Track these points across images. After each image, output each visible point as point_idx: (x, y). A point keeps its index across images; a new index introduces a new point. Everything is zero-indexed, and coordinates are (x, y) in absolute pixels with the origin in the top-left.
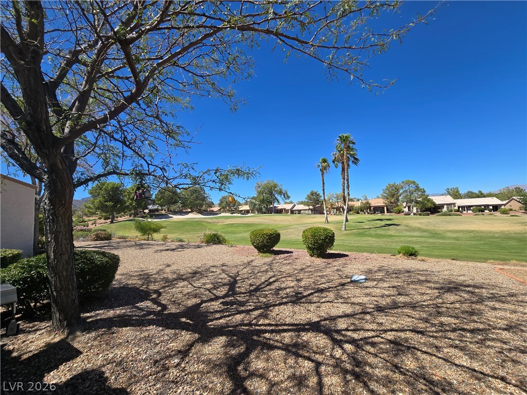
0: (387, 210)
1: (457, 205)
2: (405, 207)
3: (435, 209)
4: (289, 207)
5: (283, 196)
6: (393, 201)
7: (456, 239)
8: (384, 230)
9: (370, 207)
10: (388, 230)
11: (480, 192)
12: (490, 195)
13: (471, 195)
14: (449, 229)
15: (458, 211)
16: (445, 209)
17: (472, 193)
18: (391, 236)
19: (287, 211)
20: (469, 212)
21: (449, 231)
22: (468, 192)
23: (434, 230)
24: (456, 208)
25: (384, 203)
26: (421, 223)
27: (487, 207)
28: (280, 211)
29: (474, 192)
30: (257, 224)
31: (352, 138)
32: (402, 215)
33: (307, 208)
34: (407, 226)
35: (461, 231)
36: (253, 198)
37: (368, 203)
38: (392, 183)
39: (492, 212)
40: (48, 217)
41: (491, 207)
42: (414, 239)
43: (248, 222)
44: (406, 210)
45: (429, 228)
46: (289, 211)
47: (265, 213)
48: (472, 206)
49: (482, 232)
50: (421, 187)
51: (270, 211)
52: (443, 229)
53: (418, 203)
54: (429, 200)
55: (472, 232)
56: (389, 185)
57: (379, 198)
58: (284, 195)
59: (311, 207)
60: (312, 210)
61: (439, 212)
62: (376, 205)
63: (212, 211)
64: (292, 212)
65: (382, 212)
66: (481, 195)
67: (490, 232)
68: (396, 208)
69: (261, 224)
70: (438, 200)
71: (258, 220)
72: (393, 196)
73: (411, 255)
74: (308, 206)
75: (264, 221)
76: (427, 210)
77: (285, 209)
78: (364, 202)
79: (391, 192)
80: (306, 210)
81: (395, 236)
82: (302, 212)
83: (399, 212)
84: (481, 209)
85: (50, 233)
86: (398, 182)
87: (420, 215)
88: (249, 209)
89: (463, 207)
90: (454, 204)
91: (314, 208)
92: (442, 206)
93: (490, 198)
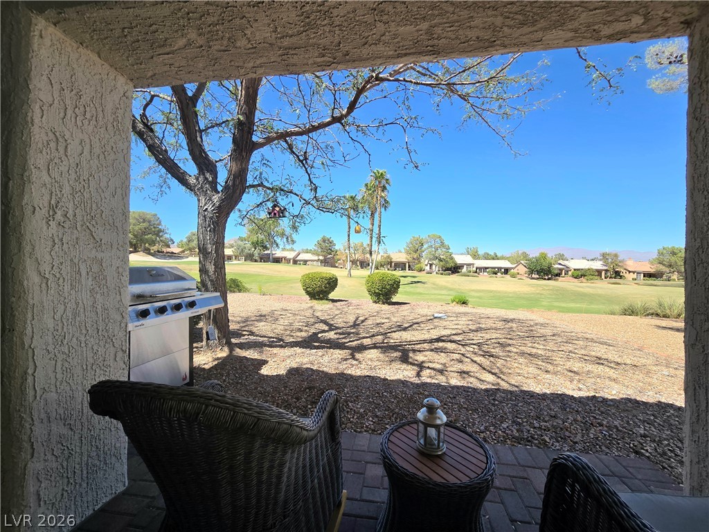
0: (409, 266)
1: (475, 266)
2: (426, 265)
3: (455, 269)
4: (290, 255)
5: (285, 239)
6: (415, 256)
7: (480, 298)
8: (412, 287)
9: (391, 262)
10: (416, 287)
11: (495, 254)
12: (503, 258)
13: (487, 257)
14: (473, 288)
15: (476, 272)
16: (464, 270)
17: (488, 254)
18: (420, 294)
19: (288, 261)
20: (485, 274)
21: (473, 290)
22: (485, 254)
23: (459, 289)
24: (475, 269)
25: (406, 258)
26: (448, 282)
27: (500, 269)
28: (277, 260)
29: (490, 253)
30: (253, 275)
31: (388, 176)
32: (423, 274)
33: (316, 258)
34: (434, 284)
35: (483, 291)
36: (241, 239)
37: (389, 257)
38: (417, 236)
39: (504, 275)
40: (209, 225)
41: (503, 270)
42: (443, 297)
43: (240, 272)
44: (428, 268)
45: (455, 287)
46: (292, 261)
47: (256, 261)
48: (488, 268)
49: (499, 292)
50: (446, 243)
51: (265, 259)
52: (467, 288)
53: (441, 261)
54: (452, 258)
55: (491, 291)
56: (414, 237)
57: (400, 252)
58: (287, 238)
59: (321, 258)
60: (322, 262)
61: (459, 272)
62: (398, 260)
63: (172, 253)
64: (295, 262)
65: (404, 269)
66: (495, 258)
67: (506, 293)
68: (419, 265)
69: (259, 275)
70: (459, 259)
71: (254, 270)
72: (416, 251)
73: (464, 303)
74: (319, 255)
75: (264, 271)
76: (447, 269)
77: (285, 258)
78: (385, 255)
79: (414, 247)
80: (313, 261)
81: (425, 294)
82: (308, 263)
83: (421, 270)
84: (495, 271)
85: (210, 243)
86: (424, 236)
87: (442, 274)
88: (231, 253)
89: (480, 269)
90: (473, 264)
91: (325, 260)
92: (461, 267)
93: (503, 261)
